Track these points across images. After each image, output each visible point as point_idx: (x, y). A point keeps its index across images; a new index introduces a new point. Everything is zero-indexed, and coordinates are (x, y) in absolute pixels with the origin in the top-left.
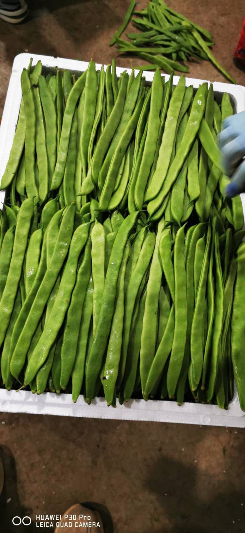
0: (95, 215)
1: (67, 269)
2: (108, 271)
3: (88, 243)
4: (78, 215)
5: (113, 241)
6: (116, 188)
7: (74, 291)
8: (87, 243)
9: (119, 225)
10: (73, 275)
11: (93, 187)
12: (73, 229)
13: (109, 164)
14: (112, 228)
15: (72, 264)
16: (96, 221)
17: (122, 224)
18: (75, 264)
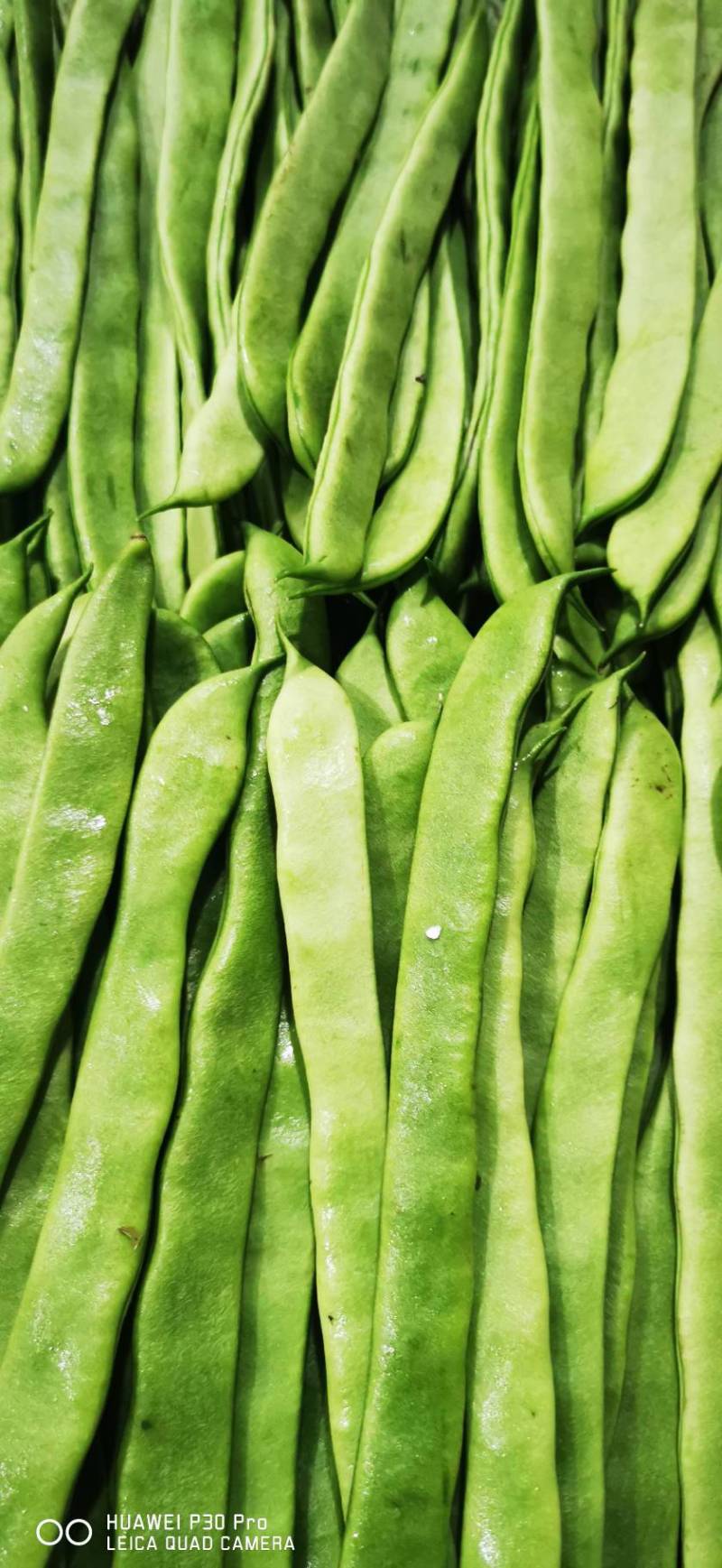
0: (281, 623)
1: (117, 993)
2: (401, 990)
3: (251, 805)
4: (171, 629)
5: (417, 777)
6: (398, 453)
7: (177, 1147)
8: (245, 801)
9: (441, 675)
10: (162, 1032)
11: (252, 455)
12: (139, 715)
13: (339, 319)
14: (397, 696)
15: (150, 954)
16: (293, 654)
17: (465, 667)
18: (171, 953)
